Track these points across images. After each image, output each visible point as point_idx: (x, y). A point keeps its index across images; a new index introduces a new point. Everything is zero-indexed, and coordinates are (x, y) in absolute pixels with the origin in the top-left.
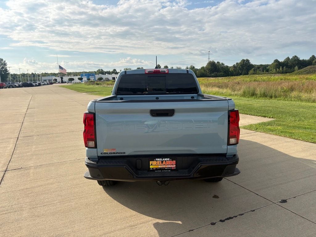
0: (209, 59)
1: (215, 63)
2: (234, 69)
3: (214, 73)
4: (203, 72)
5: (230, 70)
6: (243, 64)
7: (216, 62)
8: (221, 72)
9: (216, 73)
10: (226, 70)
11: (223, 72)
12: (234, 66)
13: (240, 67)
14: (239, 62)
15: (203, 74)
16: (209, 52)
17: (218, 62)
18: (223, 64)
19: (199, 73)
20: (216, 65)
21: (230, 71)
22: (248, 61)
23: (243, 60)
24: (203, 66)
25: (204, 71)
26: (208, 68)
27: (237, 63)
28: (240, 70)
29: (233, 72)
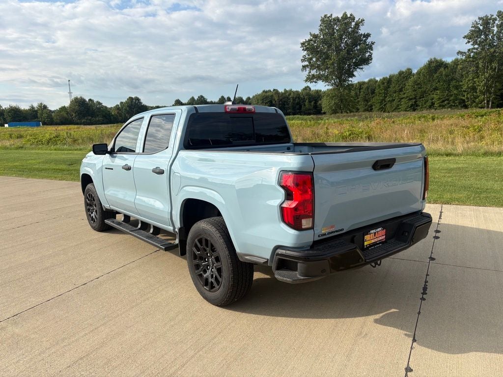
0: (70, 93)
1: (84, 100)
2: (118, 113)
3: (86, 118)
4: (65, 115)
5: (113, 113)
6: (132, 105)
7: (87, 100)
8: (98, 116)
9: (90, 118)
10: (106, 114)
11: (101, 116)
12: (117, 108)
13: (128, 109)
14: (124, 101)
15: (66, 119)
16: (69, 81)
17: (90, 100)
18: (99, 103)
19: (58, 117)
20: (88, 104)
21: (112, 115)
22: (138, 99)
23: (131, 98)
24: (63, 106)
25: (67, 114)
26: (74, 109)
27: (122, 103)
28: (127, 113)
29: (117, 116)
